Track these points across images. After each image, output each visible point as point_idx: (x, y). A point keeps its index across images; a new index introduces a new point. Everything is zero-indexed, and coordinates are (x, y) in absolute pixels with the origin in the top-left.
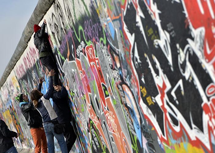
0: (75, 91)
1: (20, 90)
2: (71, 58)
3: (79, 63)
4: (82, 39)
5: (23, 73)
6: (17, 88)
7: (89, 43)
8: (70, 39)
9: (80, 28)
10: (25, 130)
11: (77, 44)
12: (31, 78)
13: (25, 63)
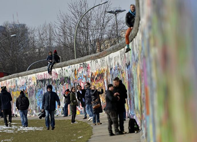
0: (61, 94)
1: (36, 84)
2: (62, 85)
3: (64, 87)
4: (66, 82)
5: (41, 79)
6: (35, 83)
7: (67, 84)
8: (63, 80)
9: (66, 79)
10: (32, 105)
11: (65, 82)
12: (45, 83)
13: (44, 76)
